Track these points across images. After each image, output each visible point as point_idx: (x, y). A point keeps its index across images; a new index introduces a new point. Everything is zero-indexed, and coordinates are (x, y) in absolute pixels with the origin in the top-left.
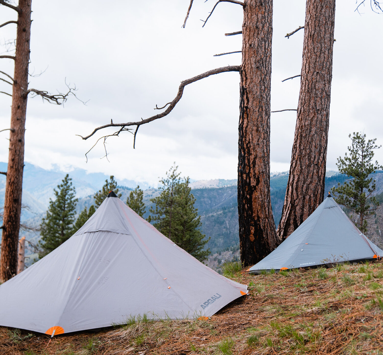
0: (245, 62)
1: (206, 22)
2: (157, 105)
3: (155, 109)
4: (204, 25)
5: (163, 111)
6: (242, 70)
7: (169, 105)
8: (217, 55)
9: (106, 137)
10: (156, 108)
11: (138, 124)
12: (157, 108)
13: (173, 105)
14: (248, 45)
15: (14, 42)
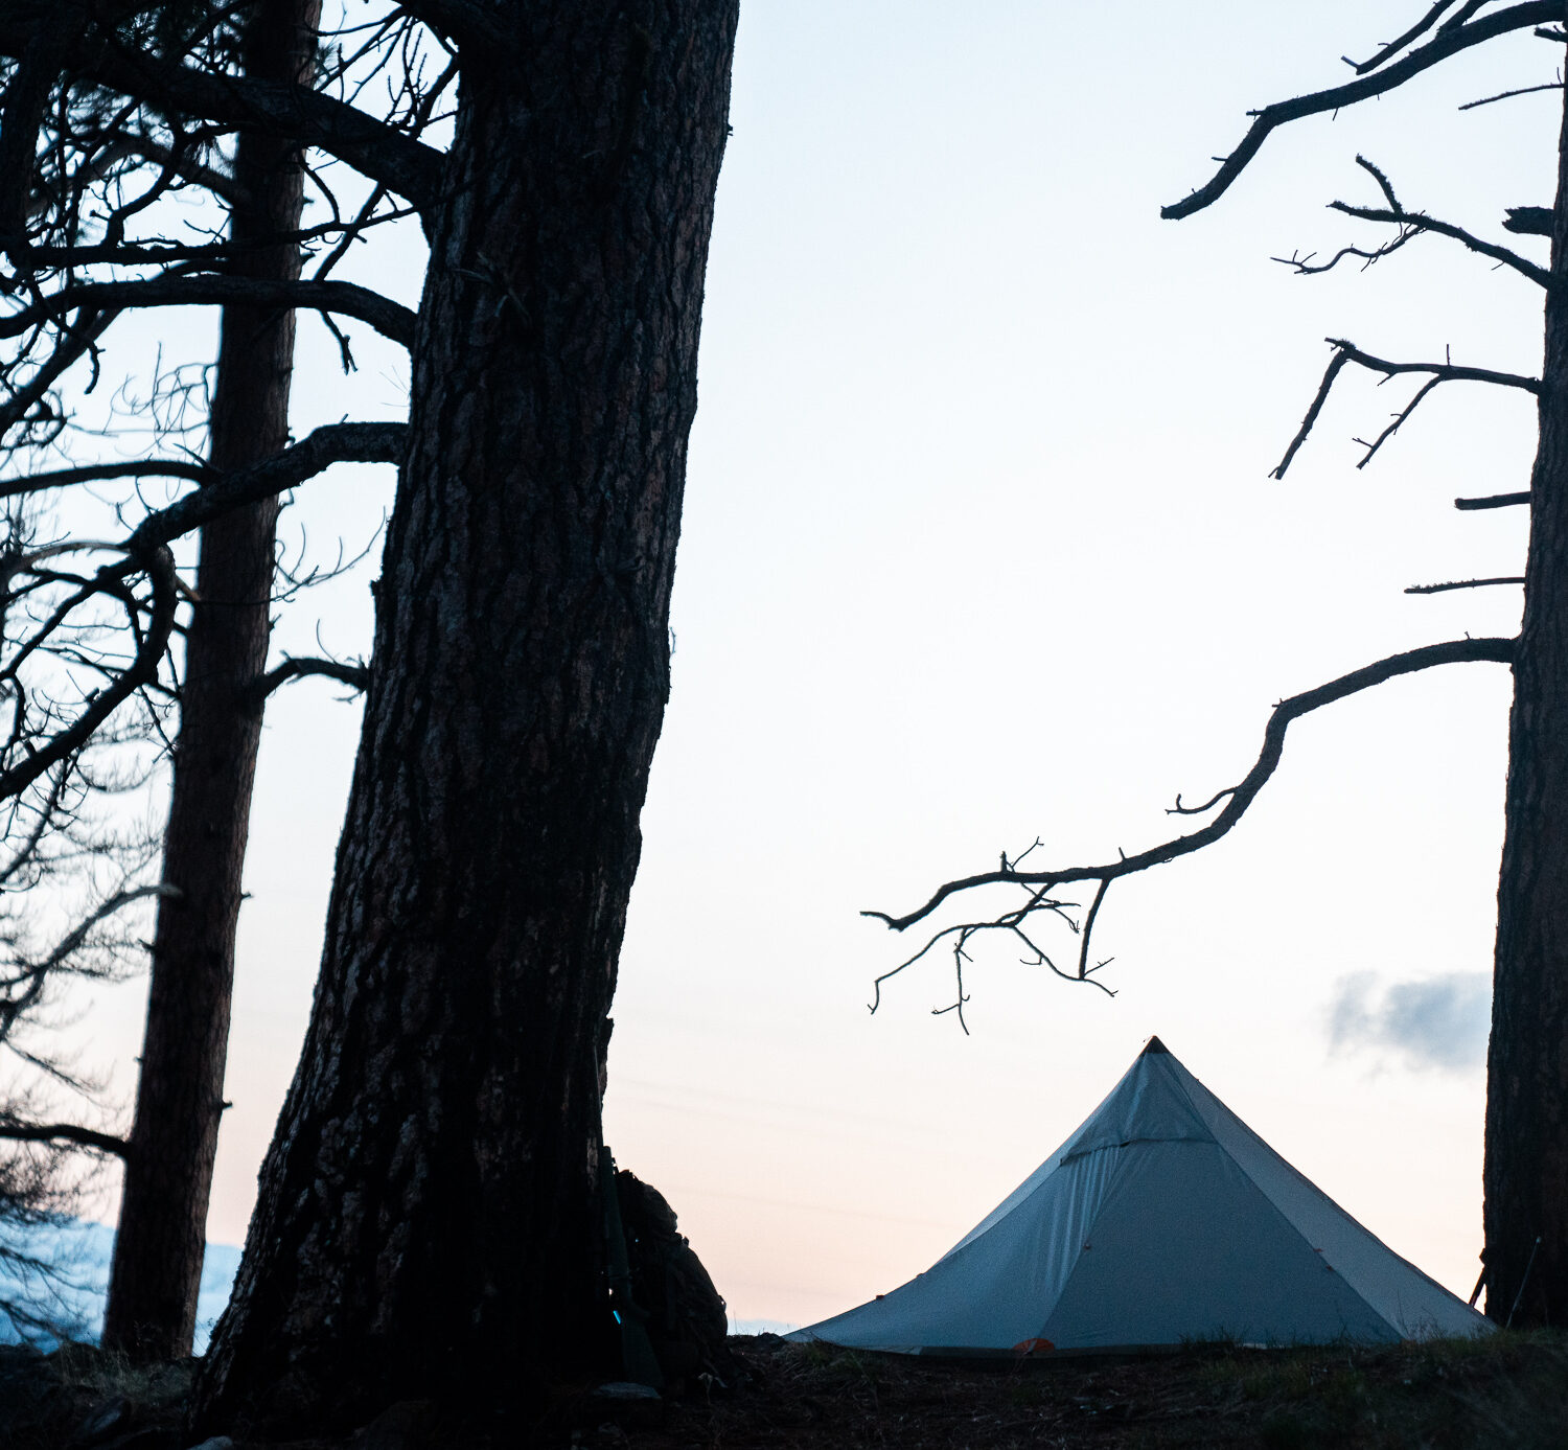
0: (1535, 627)
1: (1374, 448)
2: (1180, 796)
3: (1169, 812)
4: (1367, 460)
5: (1206, 820)
6: (1522, 657)
7: (1228, 799)
8: (1417, 590)
9: (968, 931)
10: (1176, 808)
11: (1106, 874)
12: (1180, 810)
13: (1243, 796)
14: (1549, 557)
15: (200, 380)
